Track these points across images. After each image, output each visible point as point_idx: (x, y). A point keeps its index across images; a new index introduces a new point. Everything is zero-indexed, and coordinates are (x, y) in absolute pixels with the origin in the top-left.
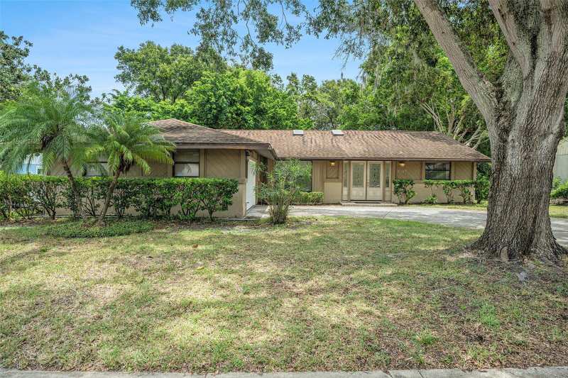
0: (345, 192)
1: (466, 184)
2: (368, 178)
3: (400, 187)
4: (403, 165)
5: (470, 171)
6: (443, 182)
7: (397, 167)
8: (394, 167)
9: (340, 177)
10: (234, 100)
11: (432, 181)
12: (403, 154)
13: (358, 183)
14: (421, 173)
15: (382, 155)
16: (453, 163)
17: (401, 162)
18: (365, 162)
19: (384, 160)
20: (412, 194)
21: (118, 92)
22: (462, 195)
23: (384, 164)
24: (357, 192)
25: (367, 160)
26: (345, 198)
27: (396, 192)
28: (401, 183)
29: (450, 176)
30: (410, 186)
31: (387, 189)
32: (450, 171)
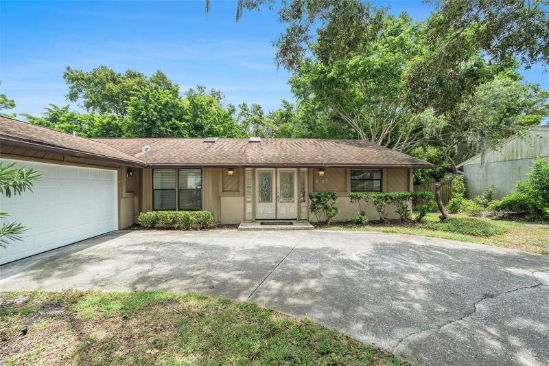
0: (249, 209)
1: (404, 198)
2: (279, 191)
3: (317, 202)
4: (322, 173)
5: (405, 180)
6: (373, 194)
7: (315, 176)
8: (311, 176)
9: (241, 190)
10: (171, 115)
11: (359, 194)
12: (322, 159)
13: (266, 197)
14: (346, 184)
15: (294, 161)
16: (384, 170)
17: (321, 169)
18: (274, 169)
19: (298, 166)
20: (334, 211)
21: (55, 107)
22: (399, 212)
23: (299, 172)
24: (265, 210)
25: (276, 167)
26: (249, 217)
27: (313, 209)
28: (319, 198)
29: (381, 187)
30: (331, 201)
31: (303, 204)
32: (381, 180)
